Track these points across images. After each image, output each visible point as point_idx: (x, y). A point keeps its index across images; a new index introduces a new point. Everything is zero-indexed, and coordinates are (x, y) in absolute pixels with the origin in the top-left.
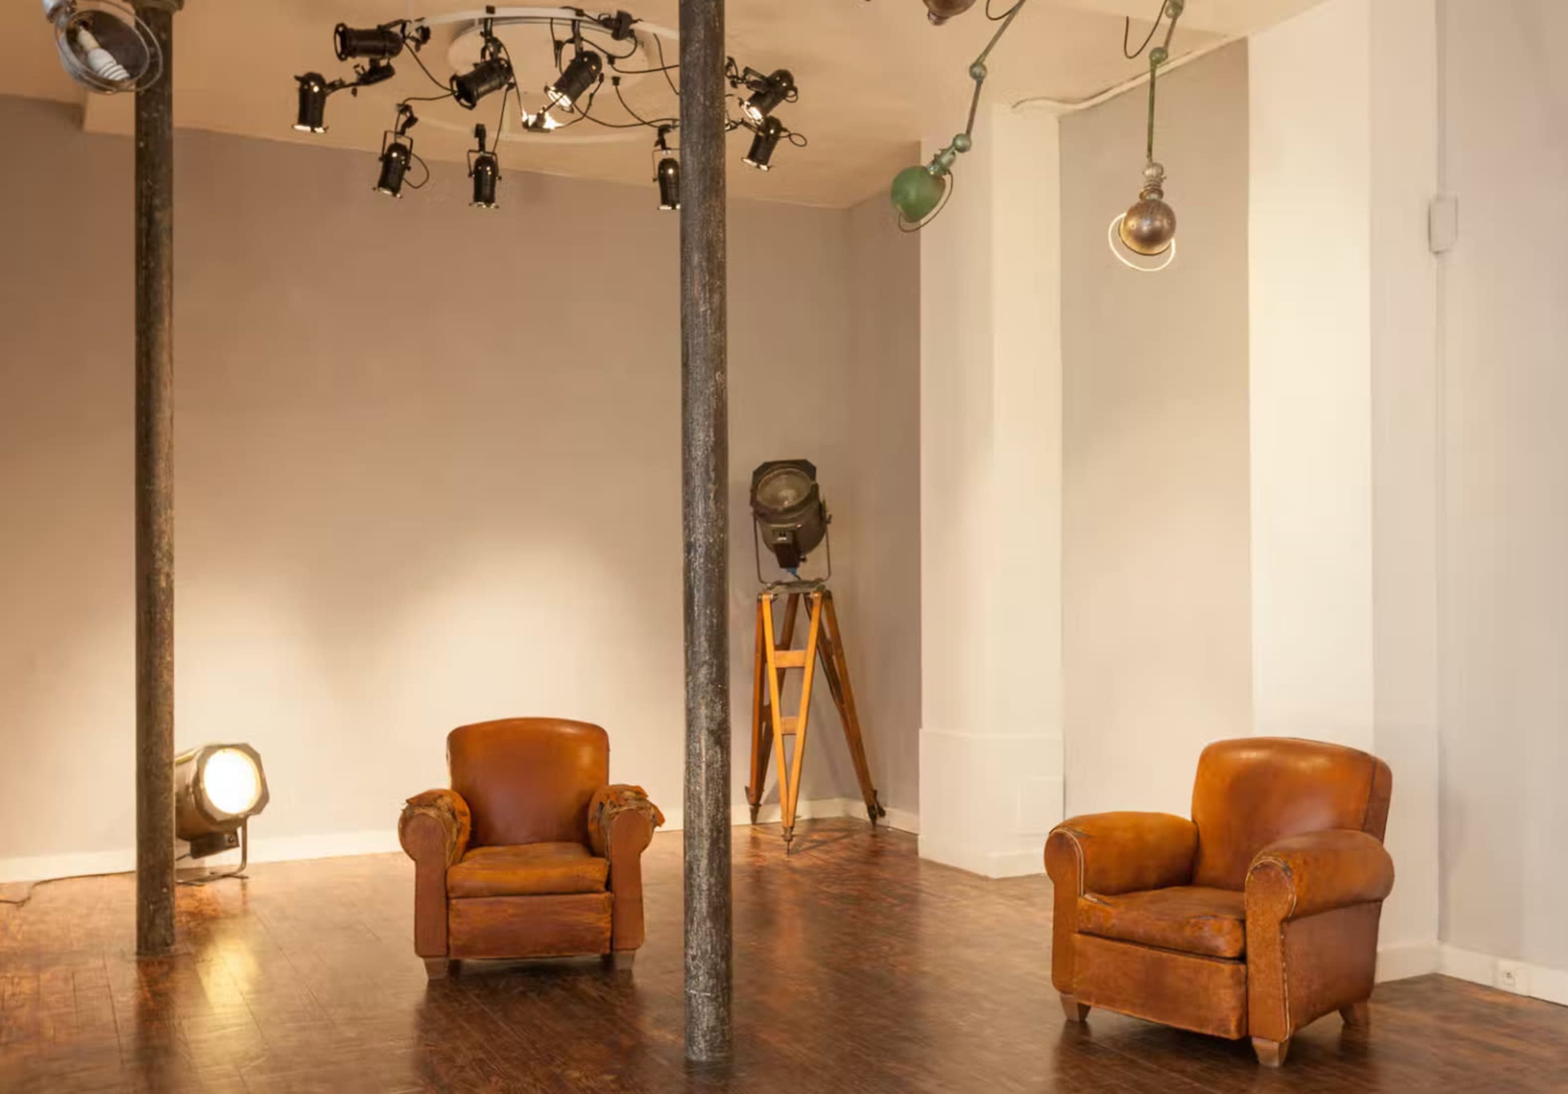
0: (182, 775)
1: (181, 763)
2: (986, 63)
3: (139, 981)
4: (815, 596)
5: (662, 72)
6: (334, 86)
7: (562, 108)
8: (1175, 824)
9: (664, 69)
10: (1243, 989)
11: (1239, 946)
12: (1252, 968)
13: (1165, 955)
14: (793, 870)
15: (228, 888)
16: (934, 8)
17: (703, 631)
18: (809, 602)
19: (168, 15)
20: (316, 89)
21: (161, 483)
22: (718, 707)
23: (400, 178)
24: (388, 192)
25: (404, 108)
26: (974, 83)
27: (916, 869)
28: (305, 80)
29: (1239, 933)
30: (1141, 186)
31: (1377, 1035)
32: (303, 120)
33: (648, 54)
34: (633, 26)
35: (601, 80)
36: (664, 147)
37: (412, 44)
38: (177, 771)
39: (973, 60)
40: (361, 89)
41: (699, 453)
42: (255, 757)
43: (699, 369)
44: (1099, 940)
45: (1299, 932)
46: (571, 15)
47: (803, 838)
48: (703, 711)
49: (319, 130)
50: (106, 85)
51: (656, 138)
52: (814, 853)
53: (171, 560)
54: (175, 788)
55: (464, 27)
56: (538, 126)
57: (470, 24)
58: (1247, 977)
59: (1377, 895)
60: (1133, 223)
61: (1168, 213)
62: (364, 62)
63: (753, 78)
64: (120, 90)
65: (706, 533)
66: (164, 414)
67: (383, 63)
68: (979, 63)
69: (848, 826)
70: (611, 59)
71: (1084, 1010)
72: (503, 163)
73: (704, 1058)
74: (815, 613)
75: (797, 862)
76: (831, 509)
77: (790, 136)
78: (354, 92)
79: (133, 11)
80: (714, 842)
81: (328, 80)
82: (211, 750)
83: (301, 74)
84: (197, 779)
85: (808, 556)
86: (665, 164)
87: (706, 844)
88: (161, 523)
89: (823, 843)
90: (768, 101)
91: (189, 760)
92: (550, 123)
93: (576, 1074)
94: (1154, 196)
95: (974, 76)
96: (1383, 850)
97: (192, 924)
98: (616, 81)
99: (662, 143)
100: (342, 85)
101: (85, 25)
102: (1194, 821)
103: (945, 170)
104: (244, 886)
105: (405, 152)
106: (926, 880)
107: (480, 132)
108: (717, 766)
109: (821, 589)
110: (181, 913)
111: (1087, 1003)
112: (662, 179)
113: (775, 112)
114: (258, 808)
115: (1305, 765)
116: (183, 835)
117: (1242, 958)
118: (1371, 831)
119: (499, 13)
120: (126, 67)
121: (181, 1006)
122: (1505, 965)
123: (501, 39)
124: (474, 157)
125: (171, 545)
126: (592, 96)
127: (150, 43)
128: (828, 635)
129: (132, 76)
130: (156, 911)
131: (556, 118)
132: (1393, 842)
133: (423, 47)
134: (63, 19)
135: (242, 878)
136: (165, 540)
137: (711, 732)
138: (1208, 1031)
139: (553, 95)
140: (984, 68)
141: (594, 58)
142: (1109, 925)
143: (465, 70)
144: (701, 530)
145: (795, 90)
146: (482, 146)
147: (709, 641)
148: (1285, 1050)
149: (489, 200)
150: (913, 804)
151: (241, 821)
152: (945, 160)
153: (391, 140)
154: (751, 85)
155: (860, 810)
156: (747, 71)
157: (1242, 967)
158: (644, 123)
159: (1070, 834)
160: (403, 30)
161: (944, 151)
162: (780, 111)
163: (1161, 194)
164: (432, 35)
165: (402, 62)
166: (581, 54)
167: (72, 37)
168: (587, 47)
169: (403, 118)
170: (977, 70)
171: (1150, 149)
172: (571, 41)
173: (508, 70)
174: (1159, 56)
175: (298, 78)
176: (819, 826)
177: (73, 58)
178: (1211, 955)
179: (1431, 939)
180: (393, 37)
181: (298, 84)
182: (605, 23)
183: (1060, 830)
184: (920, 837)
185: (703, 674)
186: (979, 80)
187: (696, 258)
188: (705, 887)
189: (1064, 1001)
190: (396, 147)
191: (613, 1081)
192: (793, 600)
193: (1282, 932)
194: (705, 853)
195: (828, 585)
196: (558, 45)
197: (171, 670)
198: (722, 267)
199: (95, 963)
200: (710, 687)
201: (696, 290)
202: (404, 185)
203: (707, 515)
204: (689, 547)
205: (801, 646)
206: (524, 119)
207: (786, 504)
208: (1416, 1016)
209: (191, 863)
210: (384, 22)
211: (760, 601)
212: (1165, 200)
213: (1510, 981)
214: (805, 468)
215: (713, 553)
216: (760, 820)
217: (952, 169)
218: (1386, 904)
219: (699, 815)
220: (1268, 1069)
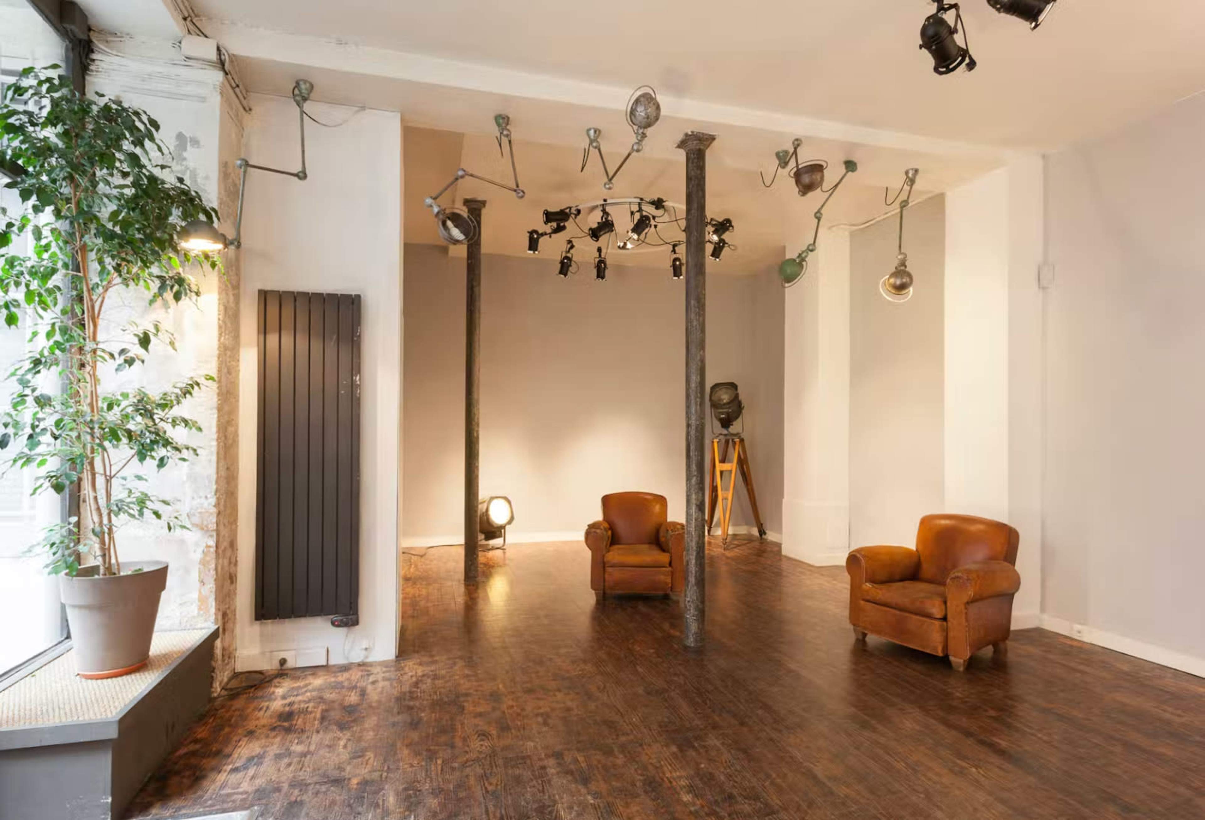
0: (482, 508)
1: (481, 503)
2: (822, 212)
3: (465, 592)
4: (737, 440)
5: (675, 222)
6: (542, 235)
7: (634, 239)
8: (908, 552)
9: (676, 220)
10: (945, 634)
11: (943, 613)
12: (949, 624)
13: (907, 614)
14: (728, 558)
15: (499, 553)
16: (801, 189)
17: (694, 462)
18: (734, 443)
19: (480, 210)
20: (535, 236)
21: (475, 396)
22: (700, 495)
23: (567, 270)
24: (562, 276)
25: (570, 242)
26: (817, 221)
27: (780, 560)
28: (531, 233)
29: (943, 607)
30: (896, 263)
31: (1011, 657)
32: (530, 249)
33: (669, 214)
34: (664, 204)
35: (651, 227)
36: (675, 253)
37: (573, 216)
38: (480, 506)
39: (816, 211)
40: (553, 235)
41: (693, 385)
42: (509, 502)
43: (693, 350)
44: (874, 605)
45: (974, 609)
46: (638, 200)
47: (731, 543)
48: (694, 496)
49: (536, 252)
50: (456, 242)
51: (672, 249)
52: (736, 550)
53: (478, 425)
54: (479, 513)
55: (594, 208)
56: (624, 247)
57: (597, 206)
58: (947, 628)
59: (1011, 592)
60: (892, 280)
61: (909, 275)
62: (554, 224)
63: (714, 223)
64: (462, 244)
65: (696, 420)
66: (476, 369)
67: (562, 224)
68: (819, 212)
69: (750, 539)
70: (654, 218)
71: (865, 635)
72: (608, 262)
73: (692, 645)
74: (737, 447)
75: (728, 554)
76: (744, 403)
77: (729, 246)
78: (550, 237)
79: (466, 210)
80: (698, 553)
81: (540, 232)
82: (492, 498)
83: (530, 230)
84: (487, 510)
85: (734, 423)
86: (675, 260)
87: (695, 553)
88: (475, 410)
89: (738, 546)
90: (721, 231)
91: (484, 502)
92: (629, 246)
93: (638, 649)
94: (903, 268)
95: (816, 217)
96: (1015, 571)
97: (485, 569)
98: (656, 226)
99: (674, 251)
100: (546, 234)
101: (449, 218)
102: (917, 550)
103: (803, 260)
104: (504, 553)
105: (569, 259)
106: (785, 565)
107: (599, 250)
108: (699, 520)
109: (739, 437)
110: (481, 564)
111: (866, 632)
112: (674, 266)
113: (724, 237)
114: (510, 522)
115: (974, 528)
116: (482, 532)
117: (945, 619)
118: (1010, 562)
119: (609, 201)
120: (465, 235)
121: (481, 604)
122: (1078, 627)
123: (610, 212)
124: (597, 260)
125: (478, 419)
126: (646, 234)
127: (473, 222)
128: (742, 457)
129: (466, 238)
130: (471, 565)
131: (631, 243)
132: (1019, 566)
133: (578, 217)
134: (441, 216)
135: (503, 549)
136: (476, 417)
137: (697, 505)
138: (928, 651)
139: (630, 234)
140: (821, 214)
141: (647, 218)
142: (878, 598)
143: (595, 226)
144: (694, 419)
145: (733, 227)
146: (600, 255)
147: (696, 466)
148: (966, 663)
149: (603, 278)
150: (779, 530)
151: (503, 527)
152: (803, 255)
153: (564, 255)
154: (713, 225)
155: (755, 532)
156: (712, 220)
157: (945, 623)
158: (667, 243)
159: (858, 555)
160: (570, 211)
161: (803, 252)
162: (726, 236)
163: (906, 267)
164: (582, 212)
165: (569, 224)
166: (642, 216)
167: (444, 224)
168: (644, 213)
169: (569, 246)
170: (818, 215)
171: (900, 247)
172: (638, 211)
173: (612, 225)
174: (904, 204)
175: (528, 232)
176: (738, 537)
177: (444, 232)
178: (929, 616)
179: (1036, 610)
180: (566, 213)
181: (528, 235)
182: (653, 203)
183: (854, 553)
184: (783, 546)
185: (694, 480)
186: (819, 219)
187: (693, 302)
188: (694, 572)
189: (855, 630)
190: (566, 257)
191: (654, 653)
192: (727, 442)
193: (966, 608)
194: (694, 557)
195: (744, 436)
196: (632, 213)
197: (478, 470)
198: (704, 305)
199: (449, 583)
200: (697, 486)
201: (693, 316)
202: (569, 273)
203: (696, 411)
204: (688, 426)
205: (730, 461)
206: (619, 244)
207: (725, 401)
208: (1031, 649)
209: (484, 542)
210: (563, 208)
211: (713, 442)
212: (907, 269)
213: (1079, 635)
214: (733, 386)
215: (699, 429)
216: (711, 534)
217: (807, 259)
218: (1016, 596)
219: (691, 540)
220: (959, 671)
